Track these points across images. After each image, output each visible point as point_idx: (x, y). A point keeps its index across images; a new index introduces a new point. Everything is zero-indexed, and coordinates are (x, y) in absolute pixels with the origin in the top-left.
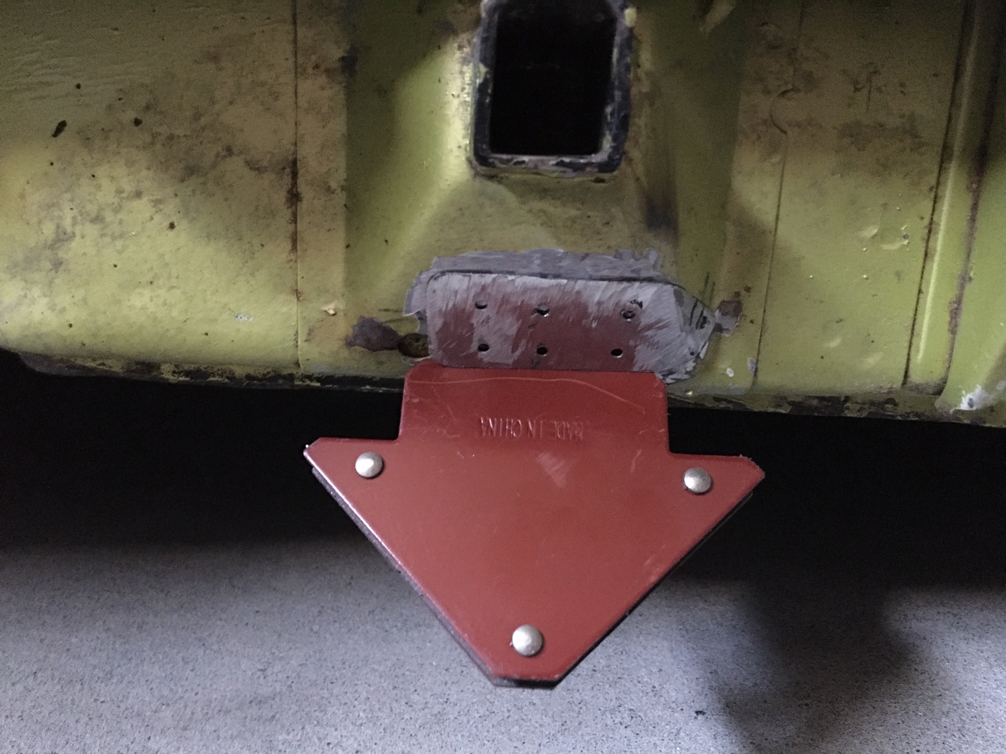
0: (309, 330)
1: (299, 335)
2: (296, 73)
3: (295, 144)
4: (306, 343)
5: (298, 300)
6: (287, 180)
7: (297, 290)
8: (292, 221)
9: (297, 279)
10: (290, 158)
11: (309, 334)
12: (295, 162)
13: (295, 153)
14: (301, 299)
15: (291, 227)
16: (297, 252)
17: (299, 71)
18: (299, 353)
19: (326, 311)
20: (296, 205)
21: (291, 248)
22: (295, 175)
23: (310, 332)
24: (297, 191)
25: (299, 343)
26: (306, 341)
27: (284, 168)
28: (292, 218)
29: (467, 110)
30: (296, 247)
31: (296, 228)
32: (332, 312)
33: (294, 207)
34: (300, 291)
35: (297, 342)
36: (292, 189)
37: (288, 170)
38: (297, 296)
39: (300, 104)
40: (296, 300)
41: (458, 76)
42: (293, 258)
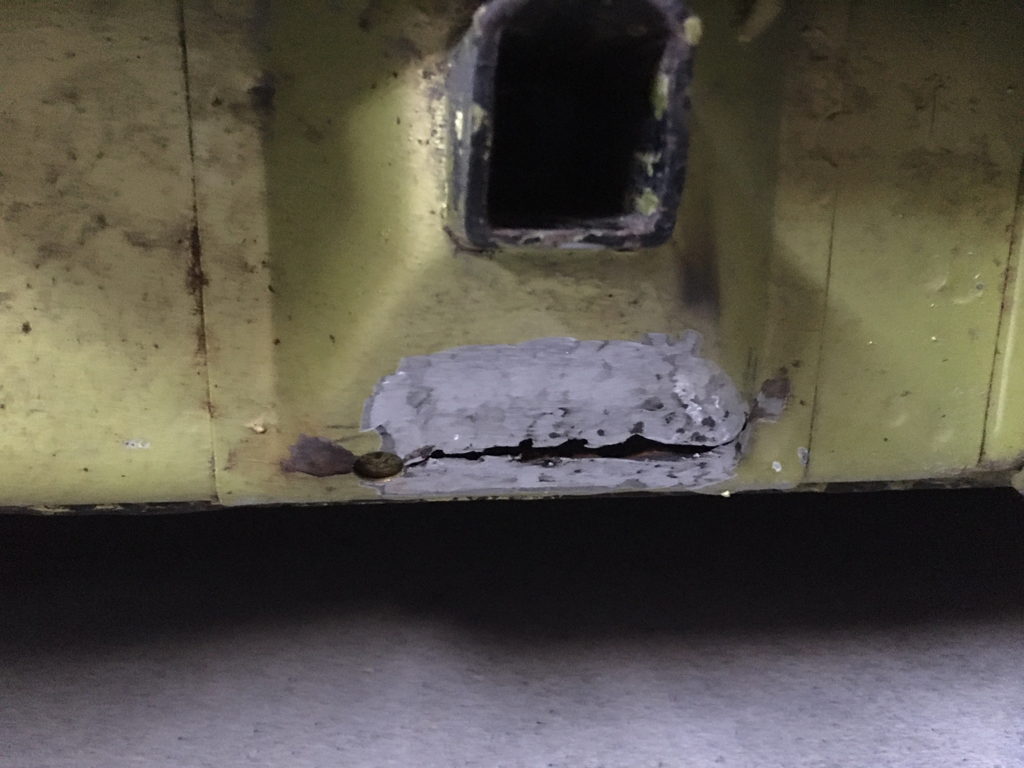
0: (230, 454)
1: (216, 462)
2: (189, 112)
3: (195, 209)
4: (226, 472)
5: (212, 417)
6: (187, 256)
7: (209, 403)
8: (197, 310)
9: (209, 388)
10: (189, 227)
11: (229, 460)
12: (195, 231)
13: (195, 220)
14: (215, 414)
15: (196, 320)
16: (206, 353)
17: (193, 111)
18: (218, 485)
19: (252, 429)
20: (201, 289)
21: (197, 348)
22: (196, 250)
23: (232, 456)
24: (201, 273)
25: (216, 473)
26: (226, 469)
27: (180, 242)
28: (196, 308)
29: (440, 162)
30: (204, 346)
31: (203, 320)
32: (260, 429)
33: (197, 293)
34: (212, 404)
35: (214, 471)
36: (193, 269)
37: (187, 243)
38: (210, 411)
39: (197, 154)
40: (208, 416)
41: (426, 115)
42: (202, 360)
